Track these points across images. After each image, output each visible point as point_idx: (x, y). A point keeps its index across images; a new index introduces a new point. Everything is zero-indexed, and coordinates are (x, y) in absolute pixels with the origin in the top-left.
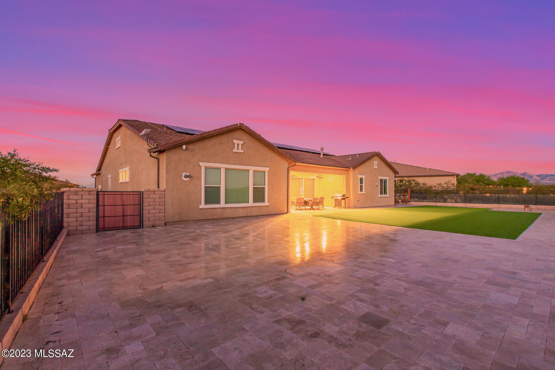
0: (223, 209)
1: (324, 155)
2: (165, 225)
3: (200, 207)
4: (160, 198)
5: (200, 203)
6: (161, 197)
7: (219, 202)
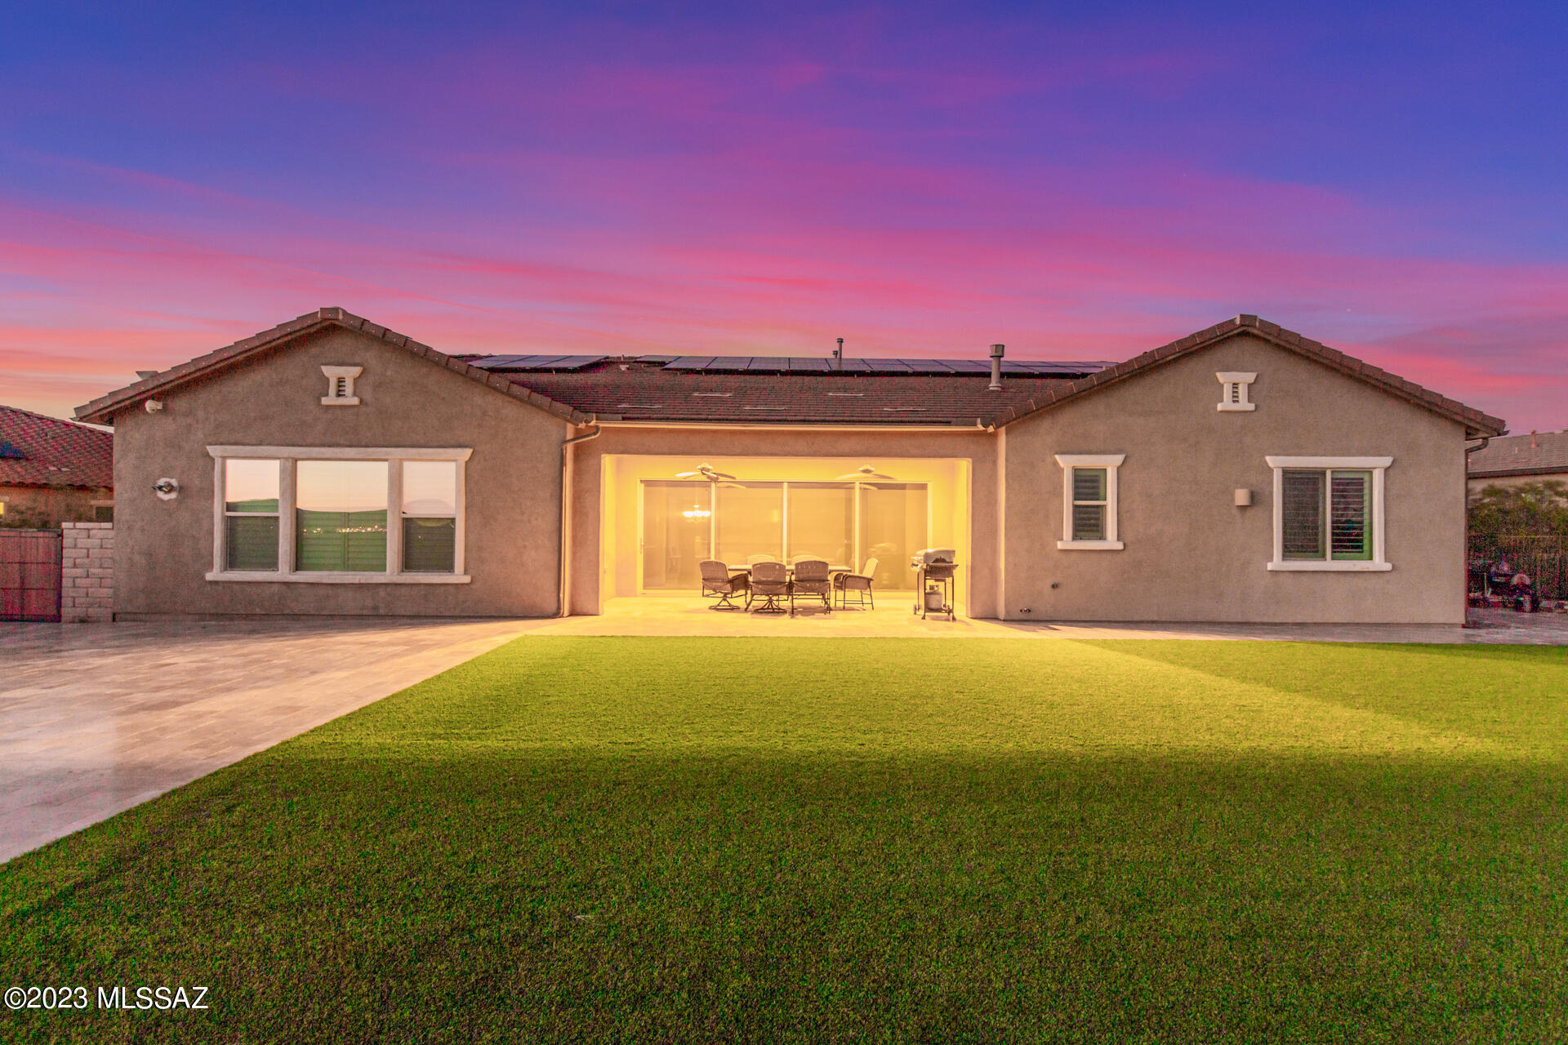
0: (284, 587)
1: (1002, 375)
2: (114, 620)
3: (209, 576)
4: (101, 547)
5: (210, 566)
6: (104, 546)
7: (273, 565)
